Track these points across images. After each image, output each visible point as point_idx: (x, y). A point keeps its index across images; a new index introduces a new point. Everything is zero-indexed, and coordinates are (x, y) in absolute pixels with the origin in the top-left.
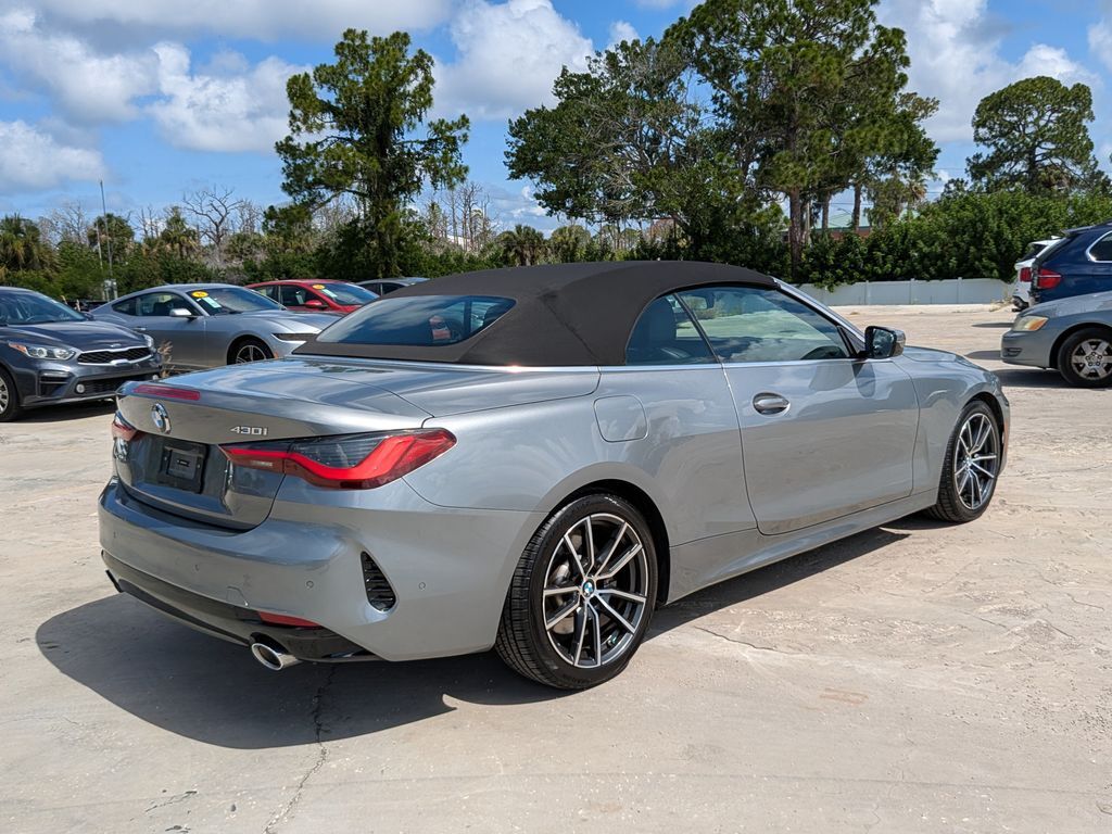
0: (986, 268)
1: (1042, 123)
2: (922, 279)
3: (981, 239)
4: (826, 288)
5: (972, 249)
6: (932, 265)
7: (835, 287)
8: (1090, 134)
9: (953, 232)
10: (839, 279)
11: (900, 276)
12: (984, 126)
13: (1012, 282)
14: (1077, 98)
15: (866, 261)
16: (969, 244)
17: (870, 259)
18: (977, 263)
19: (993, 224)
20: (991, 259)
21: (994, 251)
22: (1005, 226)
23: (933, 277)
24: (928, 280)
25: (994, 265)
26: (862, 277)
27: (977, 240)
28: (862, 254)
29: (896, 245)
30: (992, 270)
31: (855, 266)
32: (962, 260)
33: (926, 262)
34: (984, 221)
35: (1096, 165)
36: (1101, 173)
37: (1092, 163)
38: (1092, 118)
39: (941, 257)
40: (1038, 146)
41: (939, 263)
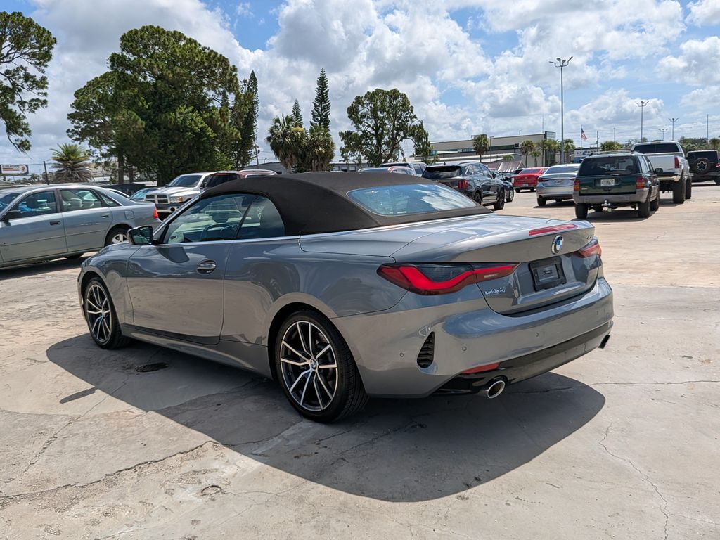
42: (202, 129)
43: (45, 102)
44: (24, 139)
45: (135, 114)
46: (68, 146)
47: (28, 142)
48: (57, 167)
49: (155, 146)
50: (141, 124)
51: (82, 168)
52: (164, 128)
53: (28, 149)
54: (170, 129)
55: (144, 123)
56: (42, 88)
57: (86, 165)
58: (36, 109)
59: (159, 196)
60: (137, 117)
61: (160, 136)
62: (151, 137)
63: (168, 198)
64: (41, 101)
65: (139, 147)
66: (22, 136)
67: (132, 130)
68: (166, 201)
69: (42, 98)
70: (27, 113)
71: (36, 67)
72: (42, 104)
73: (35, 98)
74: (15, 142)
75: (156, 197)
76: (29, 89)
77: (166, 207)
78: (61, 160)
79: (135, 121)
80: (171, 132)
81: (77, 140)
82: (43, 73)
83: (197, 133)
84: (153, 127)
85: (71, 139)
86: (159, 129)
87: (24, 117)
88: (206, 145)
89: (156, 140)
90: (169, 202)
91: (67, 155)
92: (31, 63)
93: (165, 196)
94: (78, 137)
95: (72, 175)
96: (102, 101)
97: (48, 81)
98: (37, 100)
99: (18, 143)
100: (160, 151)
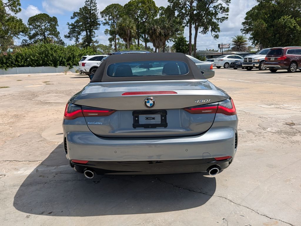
0: (50, 63)
1: (46, 26)
2: (33, 66)
3: (47, 55)
4: (4, 69)
5: (46, 59)
6: (35, 63)
7: (7, 69)
8: (58, 30)
9: (40, 54)
10: (8, 67)
11: (26, 66)
12: (31, 25)
13: (57, 67)
14: (54, 20)
15: (15, 61)
16: (45, 57)
17: (16, 61)
18: (48, 62)
19: (50, 52)
20: (51, 61)
21: (52, 59)
22: (53, 53)
23: (36, 66)
24: (34, 67)
25: (52, 63)
26: (15, 66)
27: (47, 56)
28: (14, 59)
29: (24, 57)
30: (52, 64)
31: (12, 63)
32: (43, 61)
33: (33, 62)
34: (48, 51)
35: (60, 38)
36: (62, 40)
37: (59, 37)
38: (58, 26)
39: (37, 60)
40: (45, 32)
41: (37, 62)
42: (294, 27)
43: (227, 18)
44: (217, 34)
45: (263, 21)
46: (239, 36)
47: (218, 35)
48: (233, 45)
49: (270, 35)
50: (265, 25)
51: (243, 46)
52: (276, 27)
53: (218, 38)
54: (278, 27)
55: (267, 25)
56: (227, 12)
57: (245, 44)
58: (223, 21)
59: (249, 59)
60: (264, 22)
61: (273, 31)
62: (269, 31)
63: (253, 60)
64: (225, 18)
65: (263, 36)
66: (216, 33)
67: (260, 28)
68: (252, 61)
69: (226, 16)
70: (219, 23)
71: (226, 3)
72: (226, 19)
73: (223, 16)
74: (213, 35)
75: (248, 59)
76: (221, 13)
77: (251, 64)
78: (235, 42)
79: (262, 24)
80: (279, 28)
81: (245, 33)
82: (228, 6)
83: (292, 29)
84: (271, 26)
85: (242, 33)
86: (274, 27)
87: (218, 25)
88: (295, 34)
89: (271, 33)
90: (253, 62)
91: (238, 40)
92: (224, 2)
93: (251, 59)
94: (245, 32)
95: (239, 48)
96: (251, 16)
97: (229, 9)
98: (224, 17)
99: (214, 36)
100: (272, 37)
